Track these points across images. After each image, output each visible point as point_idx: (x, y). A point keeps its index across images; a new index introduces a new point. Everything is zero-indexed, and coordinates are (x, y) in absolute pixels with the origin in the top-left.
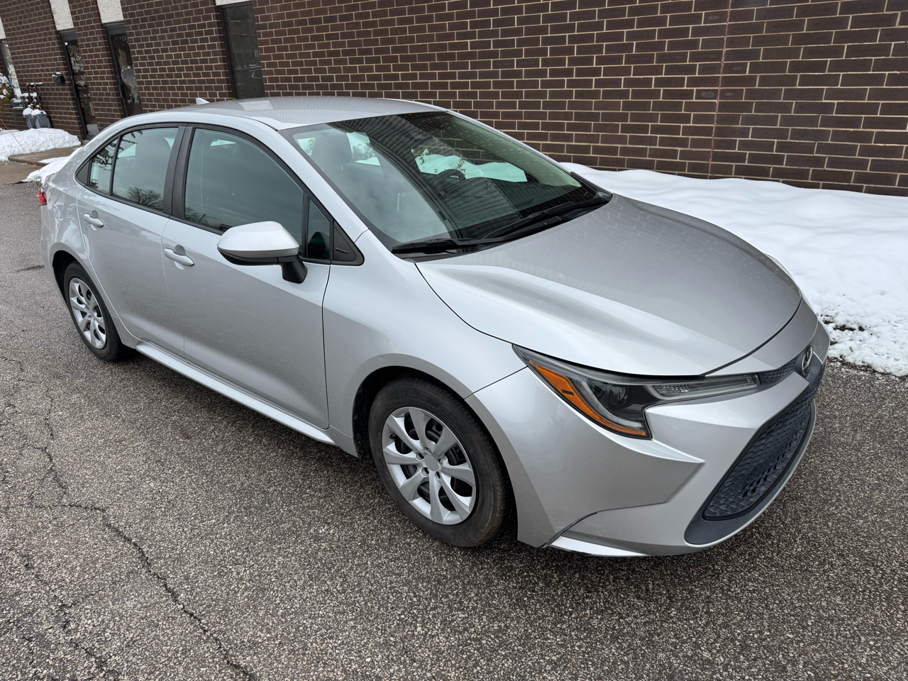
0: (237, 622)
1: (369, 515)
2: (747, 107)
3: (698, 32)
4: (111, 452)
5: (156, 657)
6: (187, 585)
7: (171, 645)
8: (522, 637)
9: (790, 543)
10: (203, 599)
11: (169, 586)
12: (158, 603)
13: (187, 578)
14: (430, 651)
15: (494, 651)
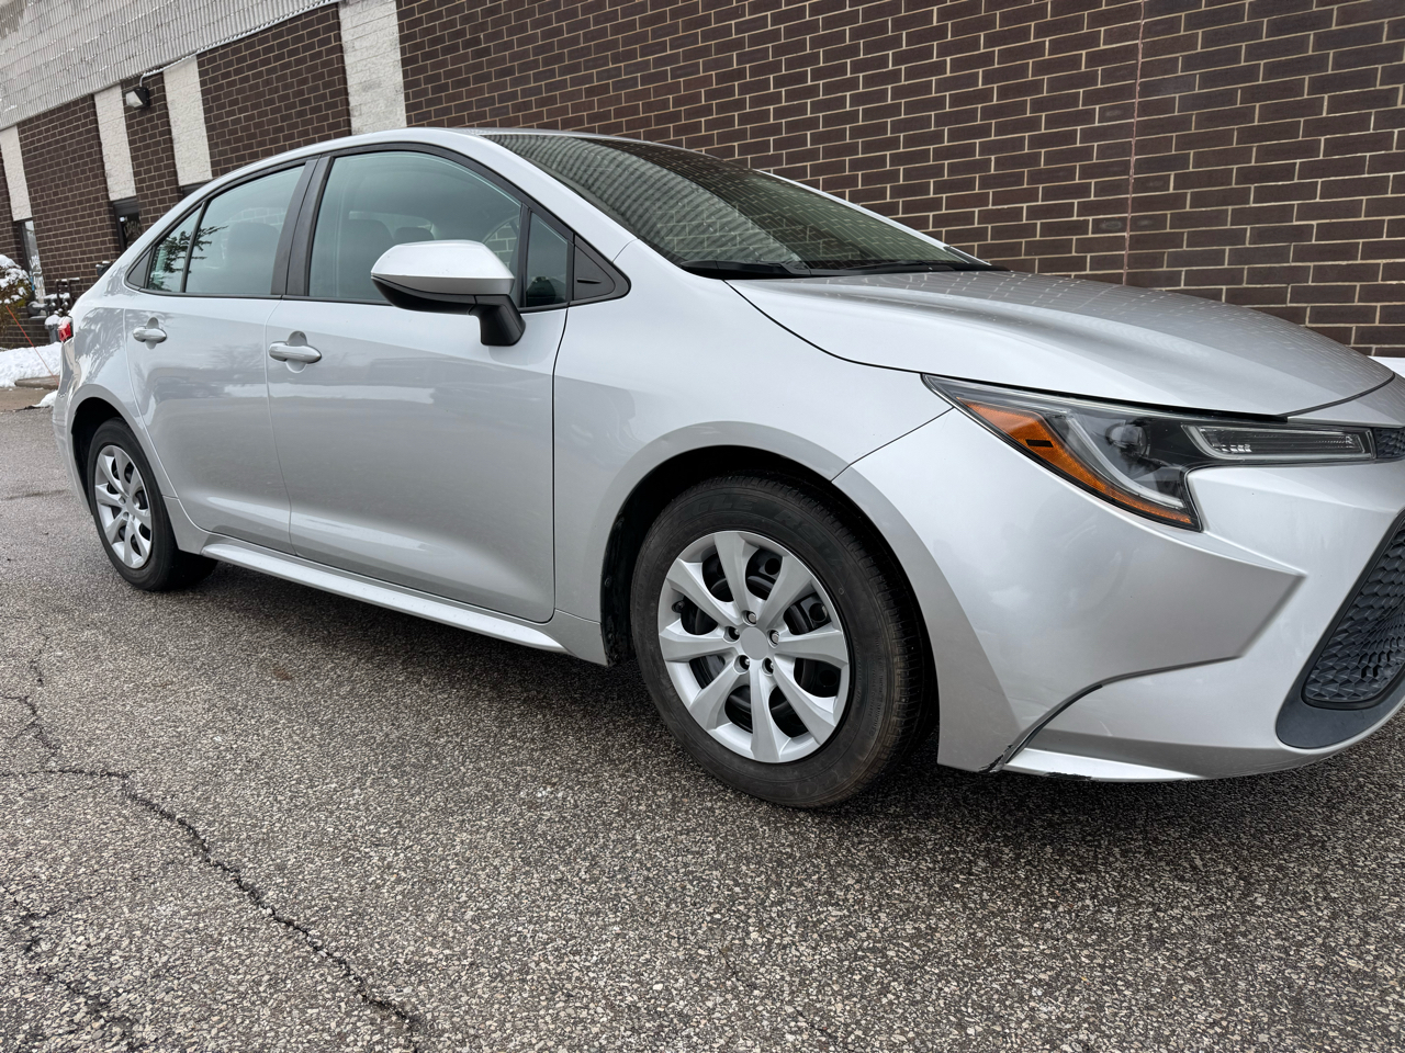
0: (382, 932)
1: (628, 771)
2: (1174, 240)
3: (1090, 135)
4: (146, 699)
5: (213, 993)
6: (283, 878)
7: (245, 973)
8: (966, 945)
10: (314, 899)
11: (244, 880)
12: (221, 907)
13: (280, 868)
14: (783, 970)
15: (915, 969)
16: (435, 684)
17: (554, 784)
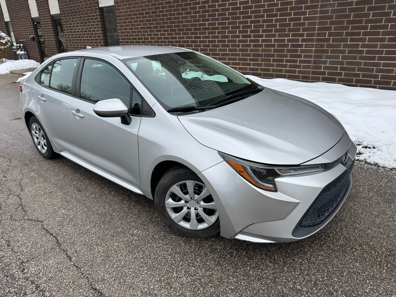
0: (96, 270)
1: (156, 225)
2: (326, 51)
3: (305, 19)
4: (47, 197)
6: (76, 254)
7: (68, 280)
8: (219, 278)
9: (338, 240)
10: (83, 260)
11: (68, 254)
12: (63, 262)
13: (76, 251)
16: (115, 195)
17: (138, 229)
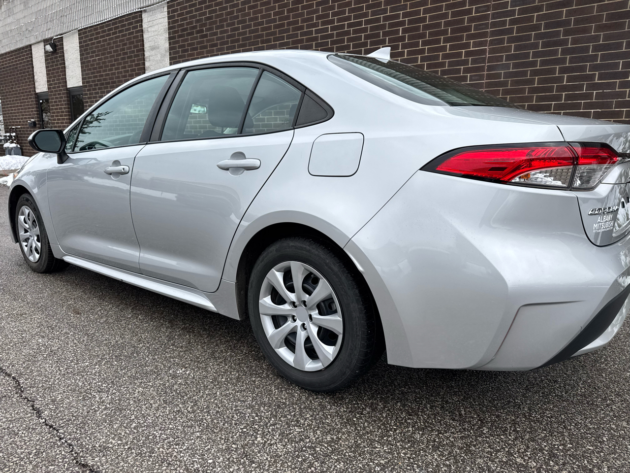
0: (92, 432)
1: (221, 362)
5: (9, 457)
6: (53, 405)
7: (26, 449)
8: (352, 446)
10: (65, 416)
11: (36, 406)
12: (22, 418)
13: (53, 401)
14: (268, 455)
15: (327, 456)
16: (144, 319)
17: (186, 368)
